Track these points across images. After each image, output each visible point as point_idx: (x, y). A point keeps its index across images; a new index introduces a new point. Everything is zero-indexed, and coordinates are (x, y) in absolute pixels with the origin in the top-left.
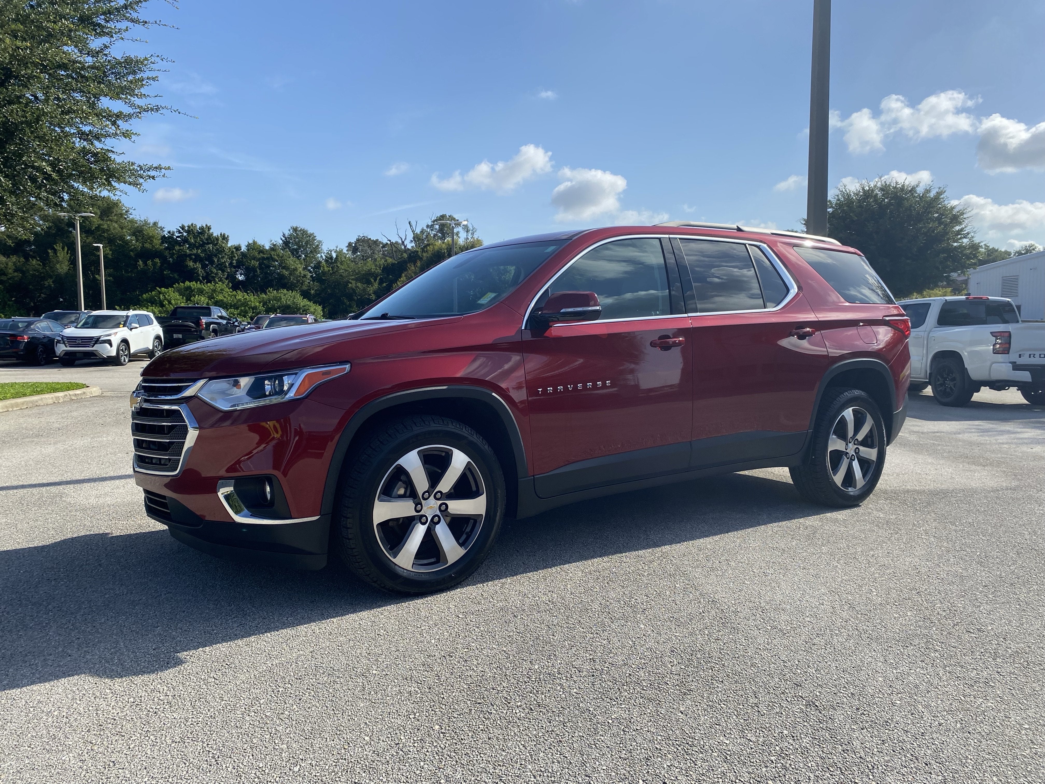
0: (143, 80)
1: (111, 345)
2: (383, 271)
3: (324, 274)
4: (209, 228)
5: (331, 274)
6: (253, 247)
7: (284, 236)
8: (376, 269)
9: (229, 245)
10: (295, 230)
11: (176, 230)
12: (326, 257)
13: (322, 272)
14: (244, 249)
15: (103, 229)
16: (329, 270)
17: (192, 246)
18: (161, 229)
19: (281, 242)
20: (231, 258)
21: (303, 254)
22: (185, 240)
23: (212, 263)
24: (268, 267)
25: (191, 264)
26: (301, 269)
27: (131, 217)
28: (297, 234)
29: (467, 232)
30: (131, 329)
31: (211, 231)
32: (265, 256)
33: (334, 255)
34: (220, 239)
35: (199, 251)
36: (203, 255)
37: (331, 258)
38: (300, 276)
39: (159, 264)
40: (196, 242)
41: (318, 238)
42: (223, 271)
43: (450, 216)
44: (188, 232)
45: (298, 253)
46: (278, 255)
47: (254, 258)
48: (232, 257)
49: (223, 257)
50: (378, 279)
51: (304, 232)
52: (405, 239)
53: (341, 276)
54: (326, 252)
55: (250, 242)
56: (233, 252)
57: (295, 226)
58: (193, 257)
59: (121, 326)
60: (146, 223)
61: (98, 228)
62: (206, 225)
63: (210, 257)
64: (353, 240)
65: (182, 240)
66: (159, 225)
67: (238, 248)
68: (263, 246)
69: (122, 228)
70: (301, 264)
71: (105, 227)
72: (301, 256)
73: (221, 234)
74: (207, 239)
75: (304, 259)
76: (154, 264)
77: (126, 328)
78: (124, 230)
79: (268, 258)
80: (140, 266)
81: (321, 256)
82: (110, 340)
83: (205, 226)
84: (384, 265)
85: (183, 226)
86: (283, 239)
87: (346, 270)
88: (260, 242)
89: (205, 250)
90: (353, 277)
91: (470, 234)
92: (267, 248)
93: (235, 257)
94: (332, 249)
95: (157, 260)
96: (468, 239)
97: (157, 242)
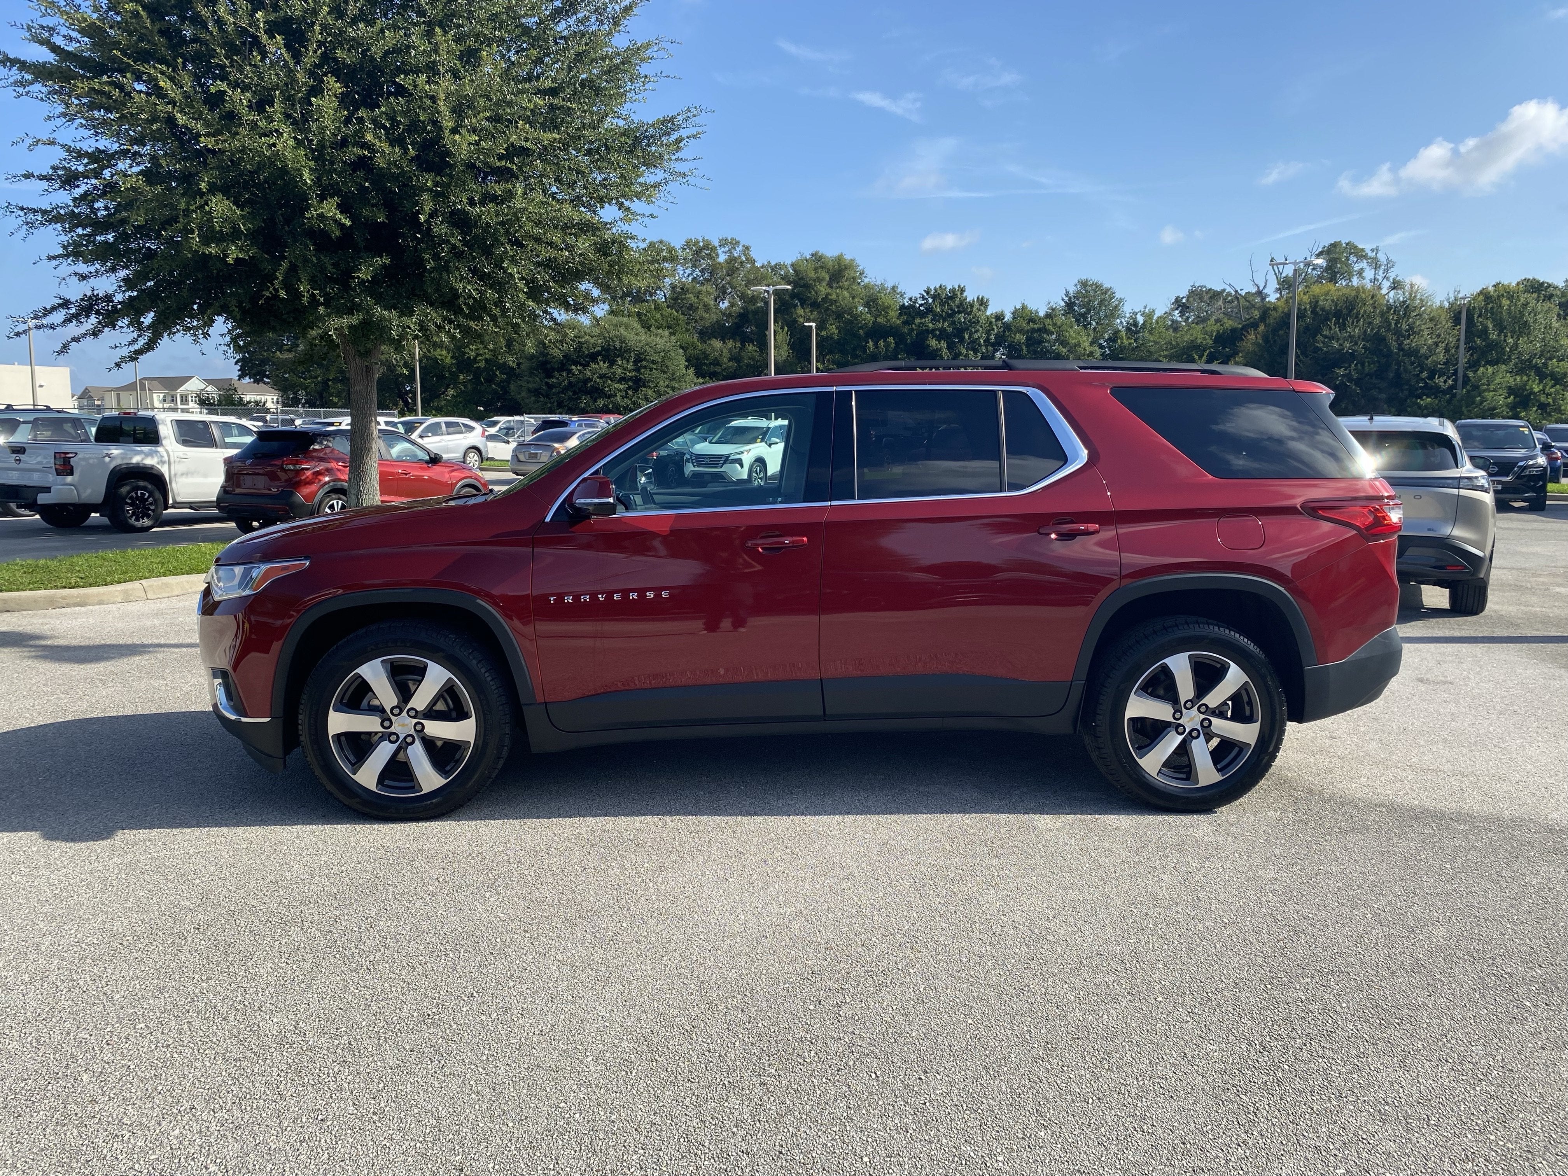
0: (681, 141)
1: (742, 466)
2: (1215, 341)
3: (1122, 350)
4: (962, 290)
5: (1133, 349)
6: (1021, 313)
7: (1067, 294)
8: (1205, 339)
9: (988, 313)
10: (1084, 284)
11: (919, 296)
12: (1128, 323)
13: (1120, 346)
14: (1008, 317)
15: (831, 300)
16: (1130, 344)
17: (936, 317)
18: (901, 296)
19: (1063, 304)
20: (988, 333)
21: (1094, 320)
22: (929, 310)
23: (962, 339)
24: (1040, 342)
25: (933, 343)
26: (1086, 344)
27: (866, 280)
28: (1087, 291)
29: (1376, 268)
30: (770, 446)
31: (965, 294)
32: (1036, 326)
33: (1140, 320)
34: (976, 305)
35: (946, 324)
36: (950, 330)
37: (1135, 324)
38: (1084, 355)
39: (893, 345)
40: (943, 311)
41: (1118, 295)
42: (976, 351)
43: (1347, 244)
44: (934, 297)
45: (1085, 319)
46: (1055, 324)
47: (1020, 331)
48: (989, 331)
49: (976, 331)
50: (1206, 354)
51: (1097, 286)
52: (1265, 287)
53: (1148, 351)
54: (1128, 315)
55: (1018, 307)
56: (991, 323)
57: (1084, 278)
58: (938, 333)
59: (759, 440)
60: (883, 288)
61: (826, 299)
62: (959, 286)
63: (959, 332)
64: (1183, 293)
65: (926, 308)
66: (899, 290)
67: (999, 317)
68: (1037, 312)
69: (853, 298)
70: (1088, 335)
71: (834, 297)
72: (1090, 324)
73: (978, 298)
74: (958, 307)
75: (1095, 329)
76: (887, 345)
77: (763, 444)
78: (856, 300)
79: (1039, 330)
80: (869, 348)
81: (1120, 323)
82: (741, 459)
83: (957, 288)
84: (1218, 332)
85: (928, 288)
86: (1066, 299)
87: (1156, 343)
88: (1032, 306)
89: (954, 323)
90: (1166, 353)
91: (1381, 272)
92: (1042, 314)
93: (993, 330)
94: (1137, 310)
95: (891, 340)
96: (1378, 280)
97: (893, 314)
